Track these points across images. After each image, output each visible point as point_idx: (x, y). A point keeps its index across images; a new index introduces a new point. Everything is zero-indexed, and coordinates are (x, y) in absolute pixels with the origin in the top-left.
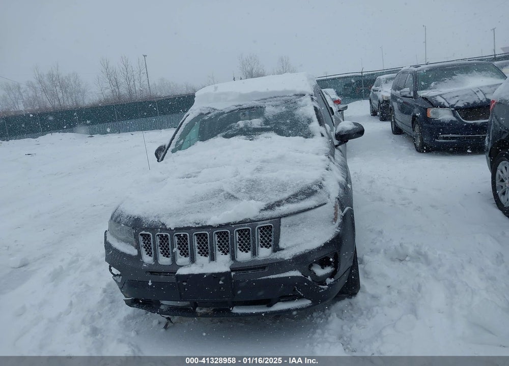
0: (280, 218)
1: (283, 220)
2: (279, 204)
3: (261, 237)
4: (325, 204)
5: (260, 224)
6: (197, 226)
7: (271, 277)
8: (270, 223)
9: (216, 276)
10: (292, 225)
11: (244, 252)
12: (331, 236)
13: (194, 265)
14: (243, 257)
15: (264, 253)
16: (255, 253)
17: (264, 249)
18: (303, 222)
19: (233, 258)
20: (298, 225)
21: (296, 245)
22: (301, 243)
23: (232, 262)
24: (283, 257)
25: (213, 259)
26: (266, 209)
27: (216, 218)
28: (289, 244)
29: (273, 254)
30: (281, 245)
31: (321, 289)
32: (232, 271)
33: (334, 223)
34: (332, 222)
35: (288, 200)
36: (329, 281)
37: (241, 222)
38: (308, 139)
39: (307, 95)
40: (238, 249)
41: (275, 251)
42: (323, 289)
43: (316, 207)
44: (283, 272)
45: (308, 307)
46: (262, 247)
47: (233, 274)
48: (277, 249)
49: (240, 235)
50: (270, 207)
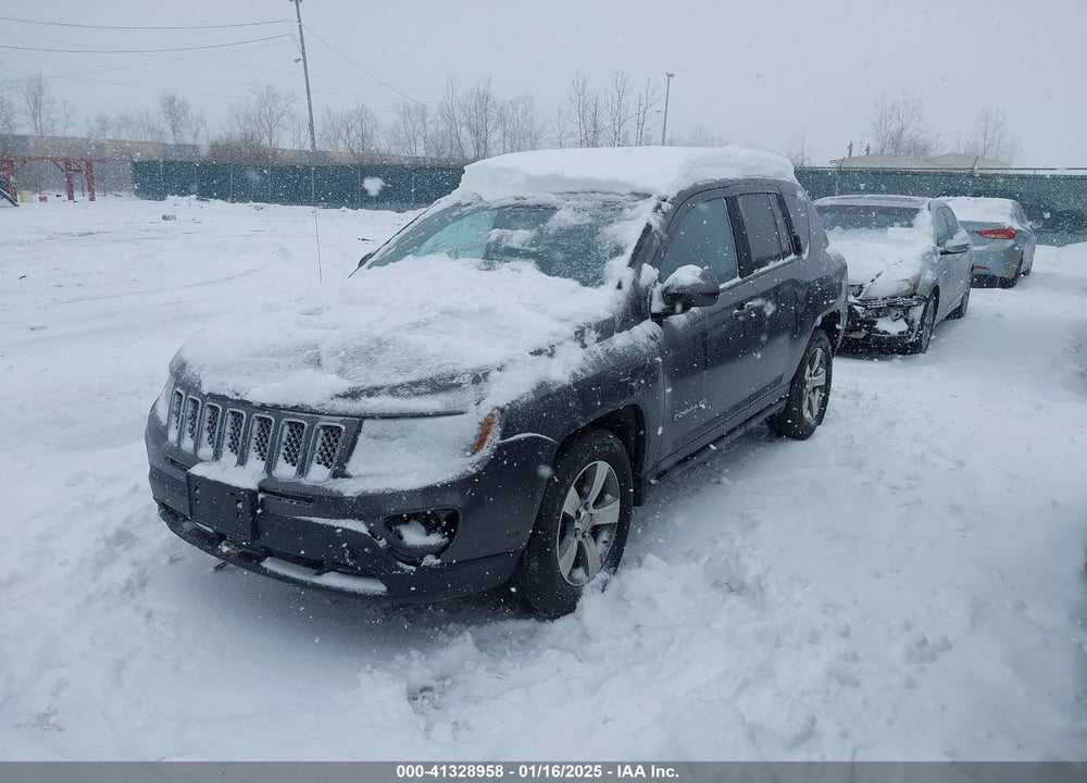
0: (364, 417)
1: (367, 424)
2: (372, 392)
3: (324, 444)
4: (462, 413)
5: (324, 421)
6: (235, 397)
7: (315, 520)
8: (341, 422)
9: (233, 492)
10: (381, 438)
11: (290, 464)
12: (451, 476)
13: (216, 463)
14: (285, 471)
15: (318, 474)
16: (302, 471)
17: (322, 467)
18: (403, 436)
19: (269, 468)
20: (392, 440)
21: (373, 475)
22: (386, 475)
23: (265, 476)
24: (342, 490)
25: (242, 461)
26: (345, 396)
27: (261, 391)
28: (363, 470)
29: (331, 480)
30: (350, 468)
31: (398, 568)
32: (261, 490)
33: (468, 454)
34: (466, 450)
35: (393, 391)
36: (430, 560)
37: (295, 409)
38: (587, 288)
39: (655, 196)
40: (281, 456)
41: (335, 475)
42: (403, 570)
43: (437, 415)
44: (338, 517)
45: (376, 598)
46: (319, 463)
47: (261, 496)
48: (340, 474)
49: (291, 431)
50: (354, 395)
